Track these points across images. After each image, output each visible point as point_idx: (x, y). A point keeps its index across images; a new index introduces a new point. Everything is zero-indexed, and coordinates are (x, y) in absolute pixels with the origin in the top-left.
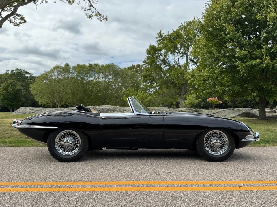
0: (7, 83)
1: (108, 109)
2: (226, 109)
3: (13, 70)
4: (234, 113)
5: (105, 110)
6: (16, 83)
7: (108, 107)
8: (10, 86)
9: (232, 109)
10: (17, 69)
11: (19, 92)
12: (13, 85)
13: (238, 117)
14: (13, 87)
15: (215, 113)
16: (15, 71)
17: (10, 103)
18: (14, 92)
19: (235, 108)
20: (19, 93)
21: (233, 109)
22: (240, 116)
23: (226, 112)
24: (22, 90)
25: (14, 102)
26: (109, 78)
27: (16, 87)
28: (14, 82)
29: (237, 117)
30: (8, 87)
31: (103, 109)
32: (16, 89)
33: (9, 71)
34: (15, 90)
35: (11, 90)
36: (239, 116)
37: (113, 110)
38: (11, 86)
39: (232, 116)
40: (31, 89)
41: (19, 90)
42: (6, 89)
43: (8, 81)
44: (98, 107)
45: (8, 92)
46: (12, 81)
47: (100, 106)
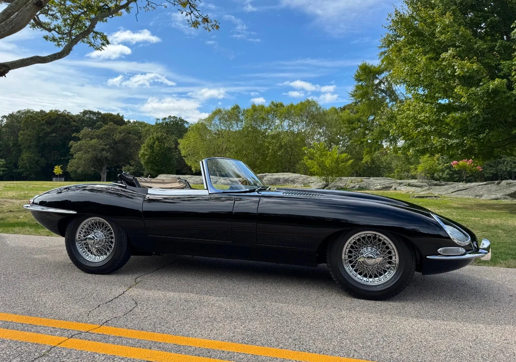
0: (153, 138)
1: (286, 180)
2: (485, 183)
3: (165, 119)
4: (499, 191)
5: (281, 180)
6: (165, 138)
7: (285, 176)
8: (157, 142)
9: (496, 182)
10: (170, 117)
11: (169, 151)
12: (161, 142)
13: (507, 199)
14: (160, 144)
15: (461, 190)
16: (167, 120)
17: (156, 168)
18: (162, 152)
19: (504, 181)
20: (169, 154)
21: (499, 184)
22: (511, 197)
23: (482, 188)
24: (173, 148)
25: (162, 167)
26: (300, 127)
27: (164, 145)
28: (162, 136)
29: (504, 199)
30: (154, 143)
31: (277, 179)
32: (164, 147)
33: (159, 119)
34: (163, 149)
35: (158, 148)
36: (508, 197)
37: (292, 181)
38: (159, 142)
39: (493, 196)
40: (180, 147)
41: (169, 149)
42: (151, 147)
43: (155, 135)
44: (271, 177)
45: (154, 152)
46: (159, 135)
47: (274, 174)
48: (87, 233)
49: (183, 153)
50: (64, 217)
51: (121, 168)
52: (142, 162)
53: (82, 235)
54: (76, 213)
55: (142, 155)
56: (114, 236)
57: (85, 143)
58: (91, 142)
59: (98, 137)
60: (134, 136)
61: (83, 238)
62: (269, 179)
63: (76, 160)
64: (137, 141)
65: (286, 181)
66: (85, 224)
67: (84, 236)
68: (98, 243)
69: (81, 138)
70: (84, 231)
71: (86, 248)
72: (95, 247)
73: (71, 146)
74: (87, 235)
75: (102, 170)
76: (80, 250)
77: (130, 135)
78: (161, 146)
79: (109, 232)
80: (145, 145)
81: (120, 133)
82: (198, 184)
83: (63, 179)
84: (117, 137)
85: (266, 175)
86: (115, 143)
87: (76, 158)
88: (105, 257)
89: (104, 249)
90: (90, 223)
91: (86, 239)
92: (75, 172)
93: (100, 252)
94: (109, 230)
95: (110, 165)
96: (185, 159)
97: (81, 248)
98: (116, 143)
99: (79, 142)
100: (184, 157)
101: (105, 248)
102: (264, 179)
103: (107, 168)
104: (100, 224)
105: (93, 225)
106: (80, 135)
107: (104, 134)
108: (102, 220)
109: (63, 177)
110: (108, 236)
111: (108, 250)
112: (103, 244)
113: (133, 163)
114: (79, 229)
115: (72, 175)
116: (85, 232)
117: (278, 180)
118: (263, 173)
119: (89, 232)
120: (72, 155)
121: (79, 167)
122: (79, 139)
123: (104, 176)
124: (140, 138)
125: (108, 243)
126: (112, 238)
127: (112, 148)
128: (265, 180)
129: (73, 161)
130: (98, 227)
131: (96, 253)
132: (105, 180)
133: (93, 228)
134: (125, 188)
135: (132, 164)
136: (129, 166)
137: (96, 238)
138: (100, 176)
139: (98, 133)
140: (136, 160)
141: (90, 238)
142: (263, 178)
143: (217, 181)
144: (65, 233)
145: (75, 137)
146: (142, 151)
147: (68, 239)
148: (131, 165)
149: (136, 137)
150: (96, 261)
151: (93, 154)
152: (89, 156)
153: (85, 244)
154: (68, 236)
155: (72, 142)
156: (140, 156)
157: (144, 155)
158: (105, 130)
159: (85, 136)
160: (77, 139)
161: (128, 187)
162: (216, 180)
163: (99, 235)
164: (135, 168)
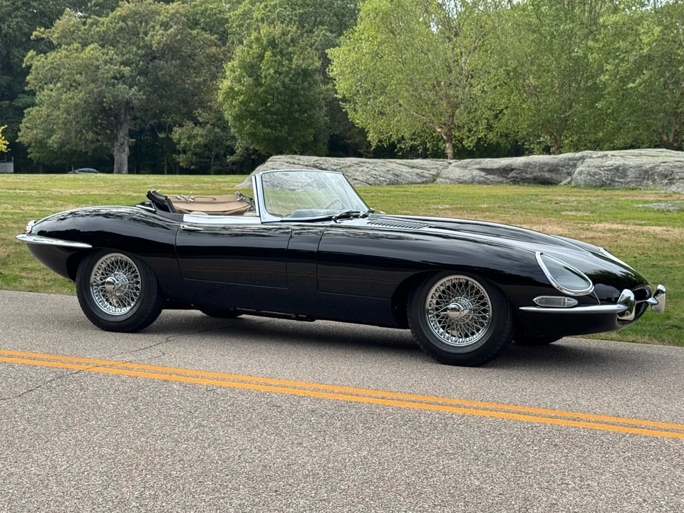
0: (258, 40)
1: (646, 172)
5: (631, 174)
6: (292, 40)
7: (644, 160)
8: (268, 54)
11: (303, 81)
12: (281, 51)
14: (279, 57)
18: (283, 83)
20: (303, 89)
24: (314, 72)
27: (290, 60)
28: (285, 33)
30: (261, 57)
31: (617, 169)
32: (291, 69)
34: (288, 73)
35: (272, 71)
37: (666, 176)
38: (274, 55)
40: (333, 71)
41: (306, 74)
42: (251, 69)
43: (265, 29)
44: (597, 162)
45: (261, 85)
46: (277, 30)
47: (610, 153)
48: (106, 273)
49: (342, 87)
50: (75, 252)
51: (171, 131)
52: (228, 116)
53: (98, 279)
54: (90, 246)
55: (227, 94)
56: (140, 280)
57: (66, 57)
58: (82, 55)
59: (104, 41)
60: (206, 35)
61: (100, 282)
62: (593, 170)
63: (44, 110)
64: (214, 49)
65: (646, 175)
66: (102, 263)
67: (101, 279)
68: (119, 289)
69: (55, 42)
70: (100, 272)
71: (104, 295)
72: (115, 295)
73: (29, 67)
74: (105, 278)
75: (116, 138)
76: (96, 299)
77: (194, 32)
78: (280, 64)
79: (133, 275)
80: (236, 63)
81: (165, 25)
82: (380, 184)
83: (11, 166)
84: (157, 37)
85: (583, 158)
86: (151, 56)
87: (42, 103)
88: (128, 308)
89: (127, 299)
90: (108, 262)
91: (103, 284)
92: (41, 144)
93: (122, 303)
94: (133, 272)
95: (139, 121)
96: (347, 107)
97: (97, 296)
98: (155, 58)
99: (52, 55)
100: (344, 100)
101: (128, 297)
102: (578, 170)
103: (131, 134)
104: (121, 264)
105: (113, 264)
106: (54, 34)
107: (121, 29)
108: (125, 258)
109: (9, 161)
110: (132, 280)
111: (133, 300)
112: (126, 290)
113: (202, 115)
114: (95, 269)
115: (33, 154)
116: (103, 274)
117: (620, 171)
118: (577, 150)
119: (107, 274)
120: (33, 93)
121: (52, 132)
122: (51, 47)
123: (122, 157)
124: (223, 37)
125: (132, 289)
126: (138, 283)
127: (143, 73)
128: (581, 173)
129: (33, 111)
130: (119, 268)
131: (116, 305)
132: (126, 168)
133: (112, 269)
134: (154, 212)
135: (201, 120)
136: (191, 124)
137: (117, 282)
138: (112, 157)
139: (103, 29)
140: (211, 108)
141: (109, 283)
142: (575, 166)
143: (438, 175)
144: (76, 276)
145: (39, 40)
146: (225, 84)
147: (80, 282)
148: (197, 123)
149: (213, 38)
150: (117, 314)
151: (91, 92)
152: (79, 96)
153: (102, 290)
154: (81, 279)
155: (31, 53)
156: (220, 98)
157: (231, 93)
158: (124, 19)
159: (68, 36)
160: (45, 47)
161: (159, 211)
162: (434, 172)
163: (120, 278)
164: (209, 131)
